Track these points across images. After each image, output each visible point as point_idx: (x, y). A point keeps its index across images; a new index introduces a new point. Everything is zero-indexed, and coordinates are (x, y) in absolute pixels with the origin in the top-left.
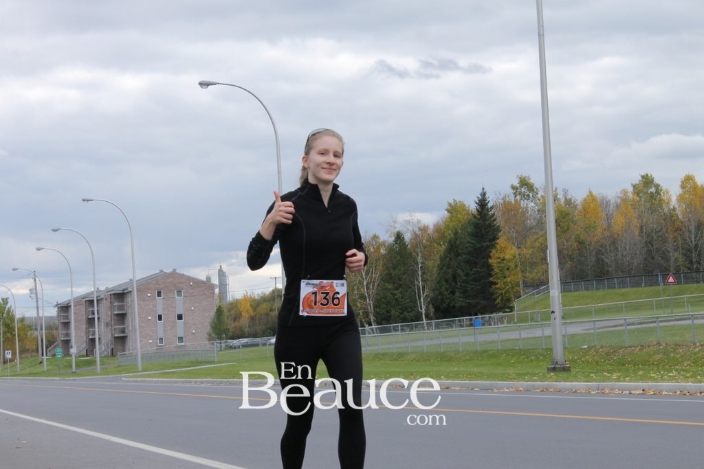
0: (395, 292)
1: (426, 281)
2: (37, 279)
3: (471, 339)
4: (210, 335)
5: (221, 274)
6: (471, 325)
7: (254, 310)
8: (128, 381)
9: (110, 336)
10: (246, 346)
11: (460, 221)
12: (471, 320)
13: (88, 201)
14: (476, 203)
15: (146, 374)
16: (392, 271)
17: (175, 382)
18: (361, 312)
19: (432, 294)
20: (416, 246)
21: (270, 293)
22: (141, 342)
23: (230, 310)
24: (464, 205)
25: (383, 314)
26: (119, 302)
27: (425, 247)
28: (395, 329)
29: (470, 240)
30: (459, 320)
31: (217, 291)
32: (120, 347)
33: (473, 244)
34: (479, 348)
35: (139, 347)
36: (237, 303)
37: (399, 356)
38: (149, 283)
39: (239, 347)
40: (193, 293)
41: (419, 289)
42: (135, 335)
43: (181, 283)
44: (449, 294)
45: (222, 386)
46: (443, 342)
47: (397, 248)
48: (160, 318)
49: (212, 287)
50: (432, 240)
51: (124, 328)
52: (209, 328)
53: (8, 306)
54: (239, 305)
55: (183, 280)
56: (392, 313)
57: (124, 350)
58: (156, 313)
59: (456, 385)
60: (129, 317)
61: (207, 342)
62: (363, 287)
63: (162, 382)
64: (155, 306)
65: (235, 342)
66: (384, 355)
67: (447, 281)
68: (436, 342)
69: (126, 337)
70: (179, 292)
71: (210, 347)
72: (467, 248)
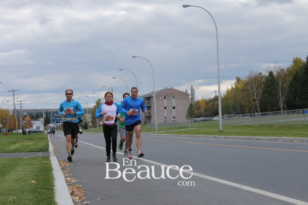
0: (269, 98)
1: (283, 93)
2: (113, 91)
3: (303, 119)
4: (187, 116)
5: (192, 89)
6: (303, 113)
7: (206, 105)
8: (152, 135)
9: (144, 115)
10: (202, 121)
11: (299, 67)
12: (303, 110)
13: (135, 57)
14: (306, 58)
15: (159, 132)
16: (267, 89)
17: (172, 136)
18: (253, 106)
19: (285, 99)
20: (279, 78)
21: (213, 98)
22: (157, 118)
23: (196, 105)
24: (300, 59)
25: (264, 107)
26: (148, 101)
27: (283, 78)
28: (269, 114)
29: (303, 75)
30: (298, 111)
31: (190, 97)
32: (148, 121)
33: (305, 77)
34: (306, 123)
35: (156, 121)
36: (199, 102)
37: (271, 126)
38: (161, 93)
39: (199, 121)
40: (179, 97)
41: (280, 96)
42: (155, 115)
43: (175, 93)
44: (293, 99)
45: (192, 138)
46: (290, 120)
47: (270, 78)
48: (165, 108)
49: (188, 95)
50: (285, 75)
51: (150, 112)
52: (187, 113)
53: (101, 102)
54: (200, 103)
55: (175, 92)
56: (267, 107)
57: (150, 122)
58: (164, 106)
59: (295, 139)
60: (152, 108)
61: (186, 119)
62: (254, 96)
63: (166, 136)
64: (163, 103)
65: (198, 119)
66: (264, 125)
67: (292, 93)
68: (287, 120)
69: (151, 116)
70: (174, 97)
71: (187, 121)
72: (302, 78)
